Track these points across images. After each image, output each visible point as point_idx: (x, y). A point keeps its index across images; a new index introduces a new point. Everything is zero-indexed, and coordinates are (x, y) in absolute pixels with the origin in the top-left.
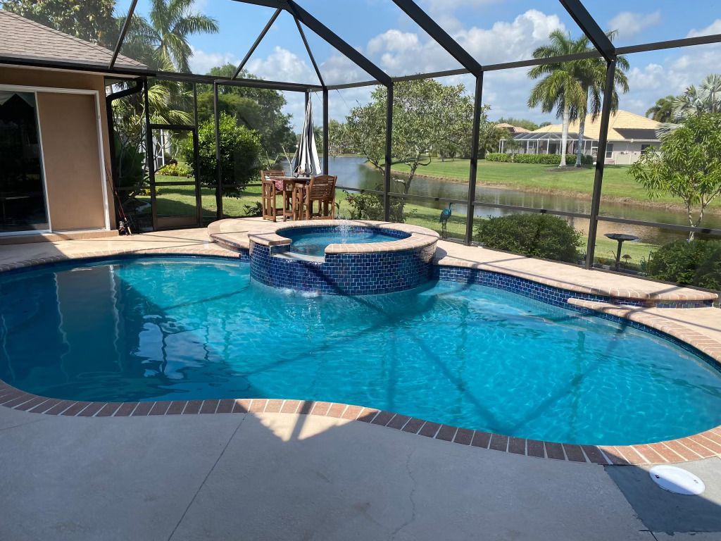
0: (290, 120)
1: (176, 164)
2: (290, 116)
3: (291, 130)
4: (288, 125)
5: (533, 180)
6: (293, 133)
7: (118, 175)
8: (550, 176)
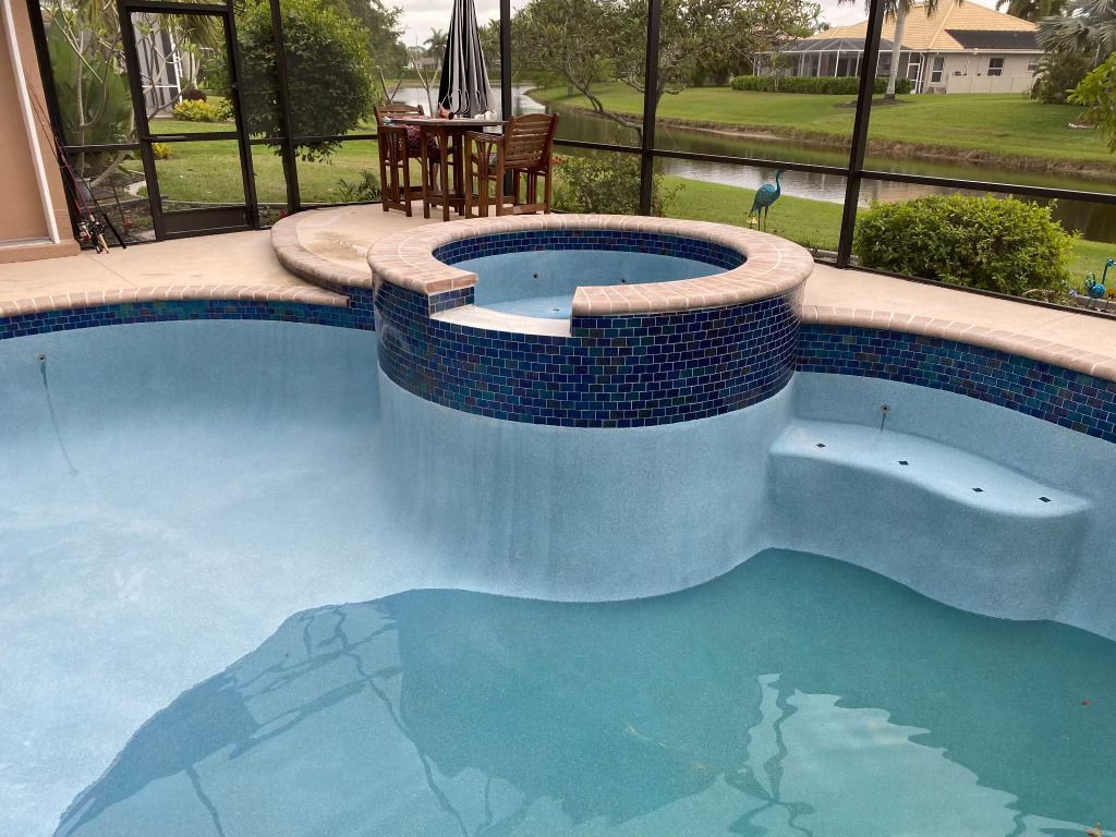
0: (399, 18)
1: (204, 99)
2: (398, 11)
3: (399, 39)
4: (395, 29)
5: (816, 122)
6: (402, 45)
7: (79, 122)
8: (846, 115)
